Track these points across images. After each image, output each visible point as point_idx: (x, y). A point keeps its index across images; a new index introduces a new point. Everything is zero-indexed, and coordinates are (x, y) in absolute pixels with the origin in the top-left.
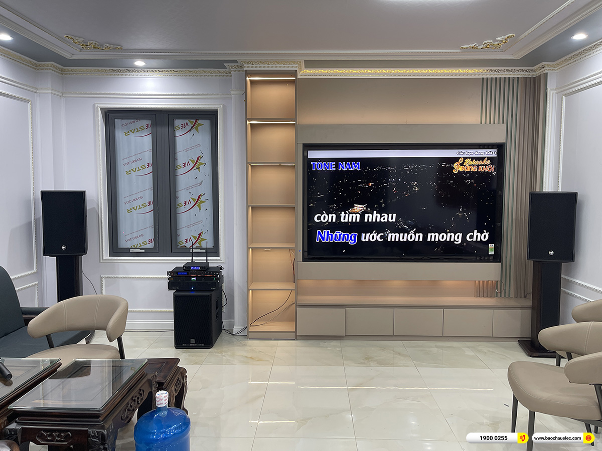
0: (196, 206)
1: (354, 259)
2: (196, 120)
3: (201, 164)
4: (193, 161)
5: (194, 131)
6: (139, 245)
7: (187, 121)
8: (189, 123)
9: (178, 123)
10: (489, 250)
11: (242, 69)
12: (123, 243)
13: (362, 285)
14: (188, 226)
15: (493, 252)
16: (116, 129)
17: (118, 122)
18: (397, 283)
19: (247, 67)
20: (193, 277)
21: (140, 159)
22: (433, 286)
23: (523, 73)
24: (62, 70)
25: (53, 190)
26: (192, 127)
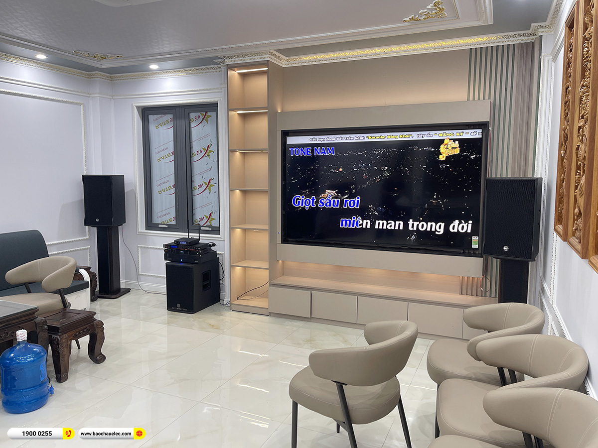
0: (207, 189)
1: (333, 244)
2: (206, 112)
3: (211, 151)
4: (204, 149)
5: (204, 121)
6: (166, 222)
7: (199, 114)
8: (201, 115)
9: (193, 115)
10: (473, 243)
11: (224, 64)
12: (156, 220)
13: (341, 271)
14: (202, 207)
15: (477, 246)
16: (150, 123)
17: (152, 118)
18: (375, 272)
19: (228, 62)
20: (182, 250)
21: (167, 148)
22: (413, 279)
23: (520, 38)
24: (110, 77)
25: (101, 174)
26: (203, 119)
